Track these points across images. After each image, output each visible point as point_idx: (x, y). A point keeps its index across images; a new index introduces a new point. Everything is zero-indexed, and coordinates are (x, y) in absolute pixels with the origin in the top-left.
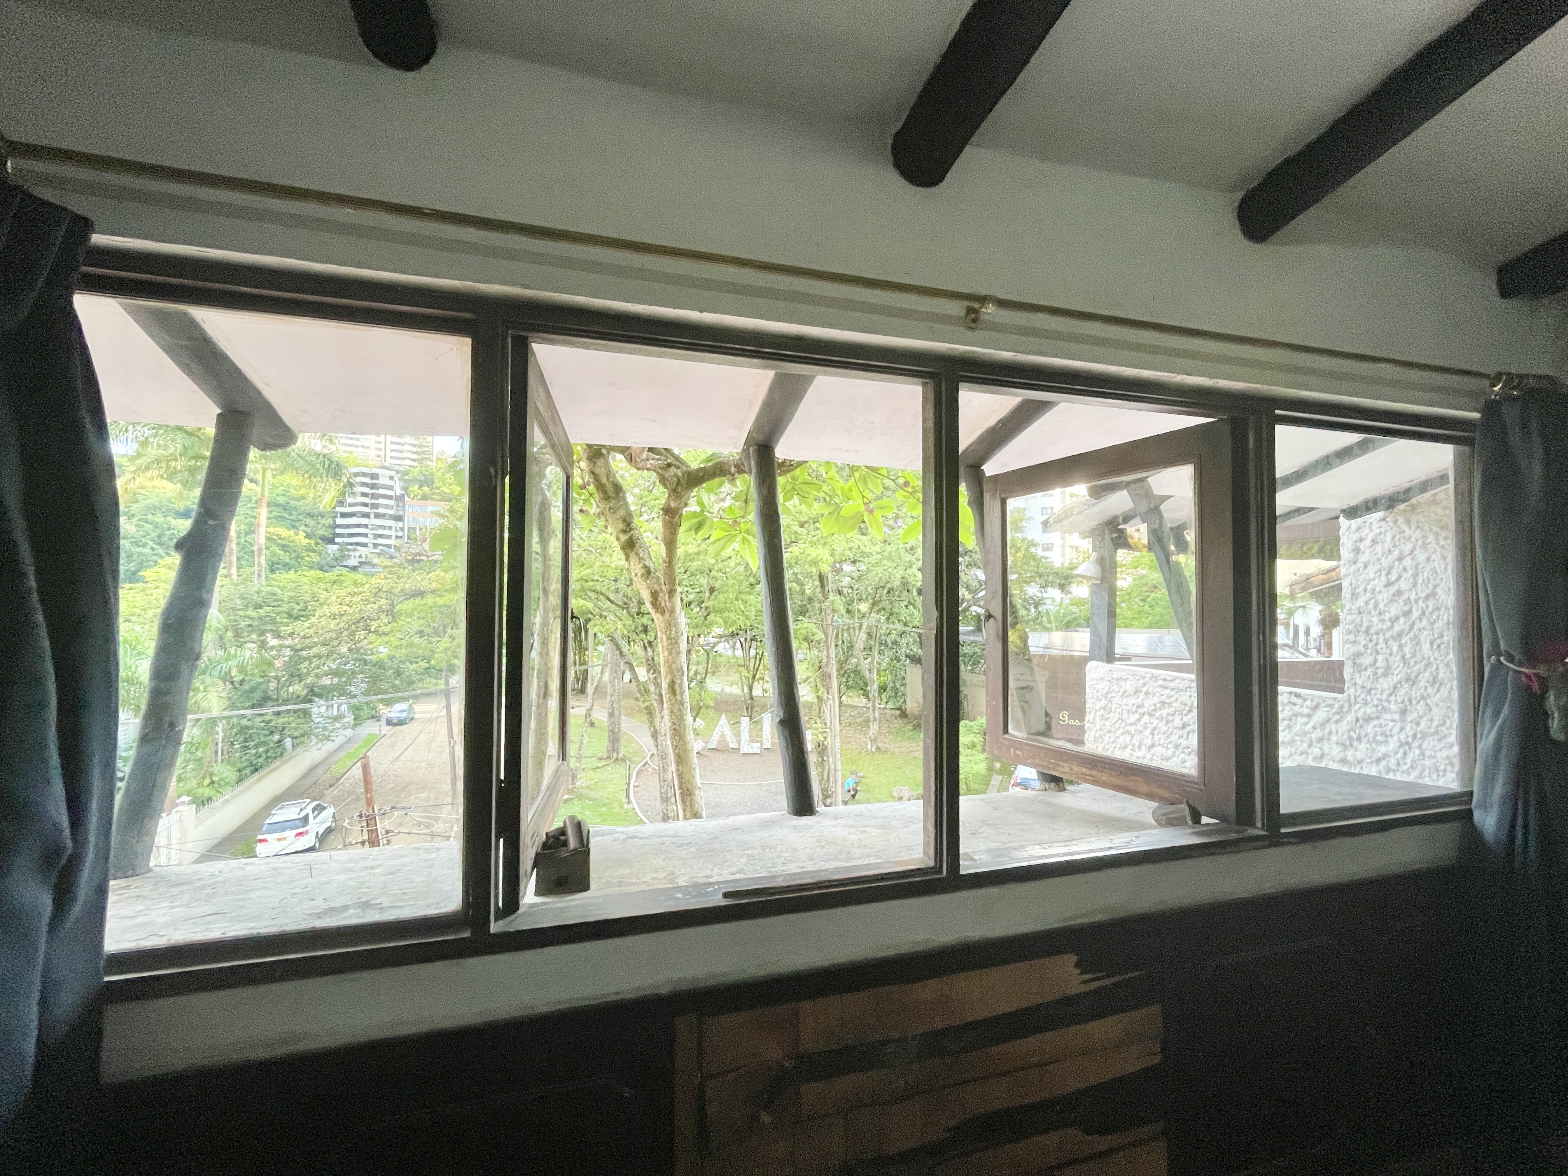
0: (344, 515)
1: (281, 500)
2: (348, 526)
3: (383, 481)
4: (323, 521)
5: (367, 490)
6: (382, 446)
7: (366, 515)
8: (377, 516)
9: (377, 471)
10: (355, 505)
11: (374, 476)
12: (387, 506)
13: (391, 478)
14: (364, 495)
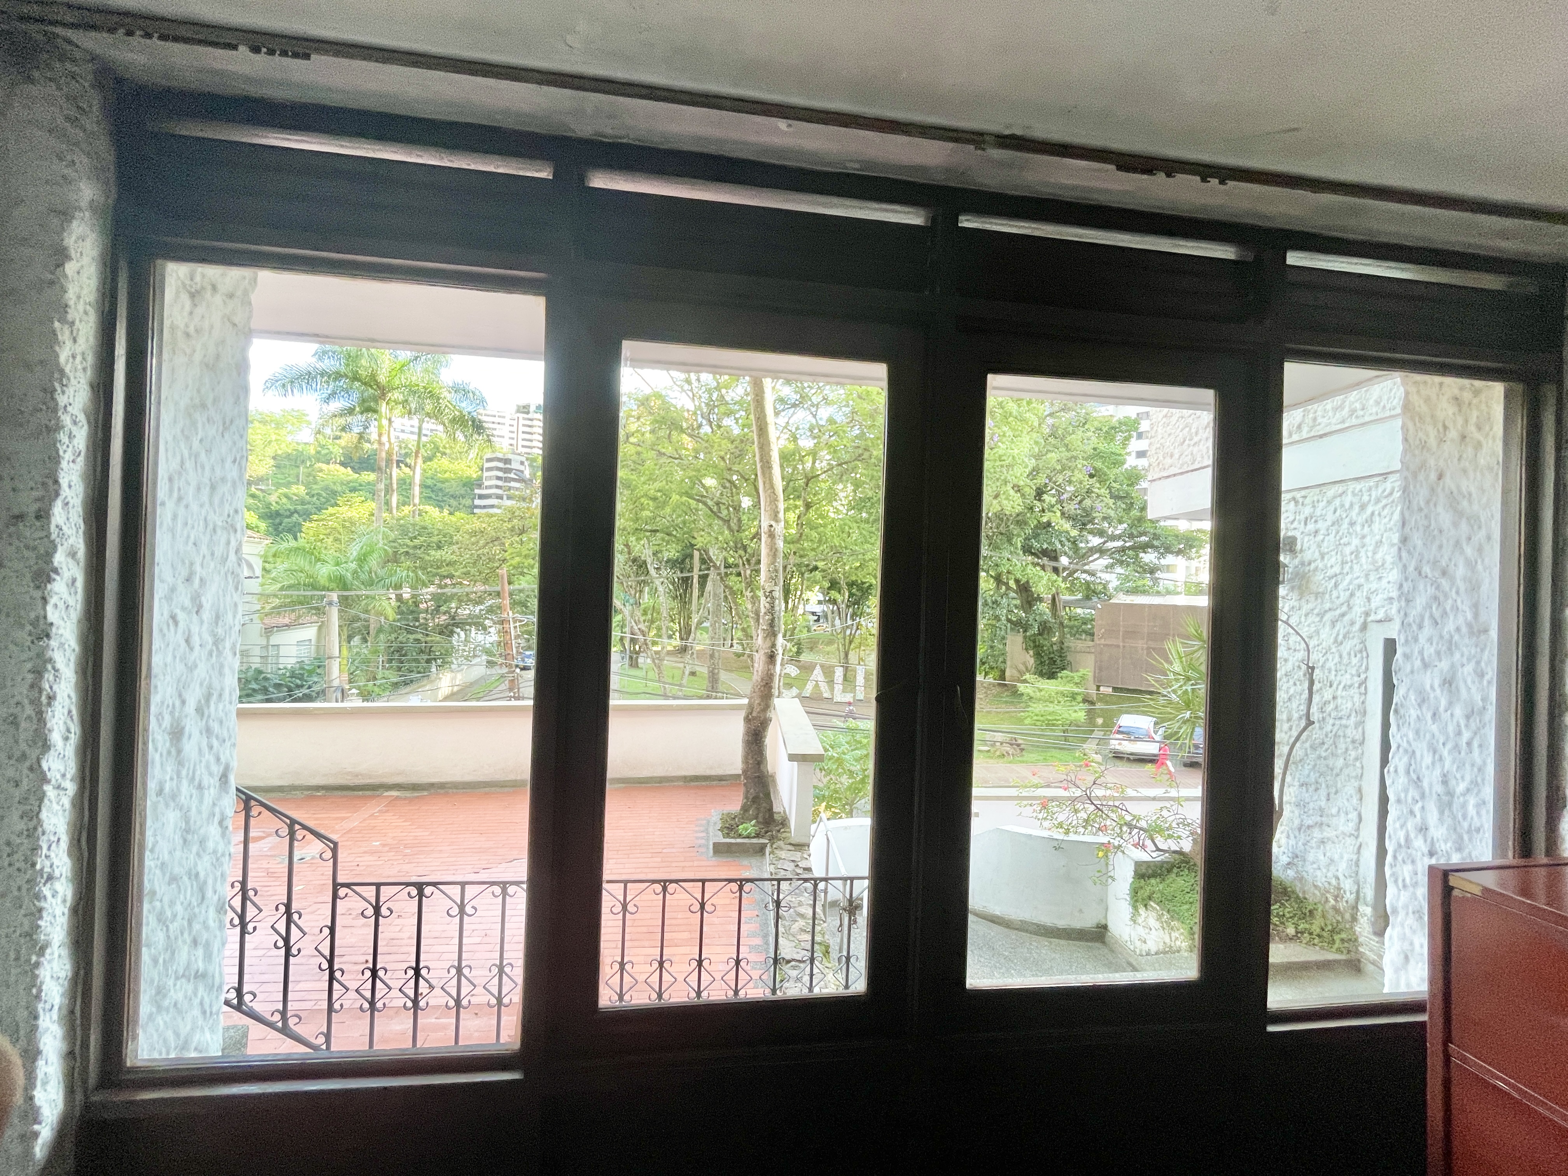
0: (481, 497)
1: (429, 482)
2: (485, 507)
3: (514, 465)
4: (463, 501)
5: (500, 474)
6: (514, 435)
7: (500, 497)
8: (509, 498)
9: (510, 456)
10: (490, 487)
11: (507, 461)
12: (517, 489)
13: (522, 463)
14: (499, 478)
